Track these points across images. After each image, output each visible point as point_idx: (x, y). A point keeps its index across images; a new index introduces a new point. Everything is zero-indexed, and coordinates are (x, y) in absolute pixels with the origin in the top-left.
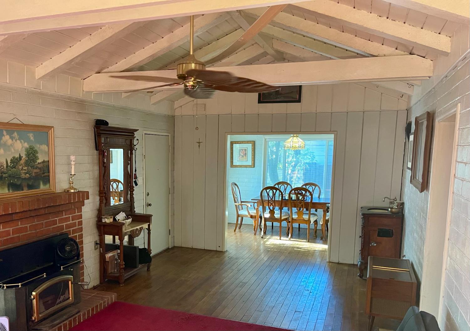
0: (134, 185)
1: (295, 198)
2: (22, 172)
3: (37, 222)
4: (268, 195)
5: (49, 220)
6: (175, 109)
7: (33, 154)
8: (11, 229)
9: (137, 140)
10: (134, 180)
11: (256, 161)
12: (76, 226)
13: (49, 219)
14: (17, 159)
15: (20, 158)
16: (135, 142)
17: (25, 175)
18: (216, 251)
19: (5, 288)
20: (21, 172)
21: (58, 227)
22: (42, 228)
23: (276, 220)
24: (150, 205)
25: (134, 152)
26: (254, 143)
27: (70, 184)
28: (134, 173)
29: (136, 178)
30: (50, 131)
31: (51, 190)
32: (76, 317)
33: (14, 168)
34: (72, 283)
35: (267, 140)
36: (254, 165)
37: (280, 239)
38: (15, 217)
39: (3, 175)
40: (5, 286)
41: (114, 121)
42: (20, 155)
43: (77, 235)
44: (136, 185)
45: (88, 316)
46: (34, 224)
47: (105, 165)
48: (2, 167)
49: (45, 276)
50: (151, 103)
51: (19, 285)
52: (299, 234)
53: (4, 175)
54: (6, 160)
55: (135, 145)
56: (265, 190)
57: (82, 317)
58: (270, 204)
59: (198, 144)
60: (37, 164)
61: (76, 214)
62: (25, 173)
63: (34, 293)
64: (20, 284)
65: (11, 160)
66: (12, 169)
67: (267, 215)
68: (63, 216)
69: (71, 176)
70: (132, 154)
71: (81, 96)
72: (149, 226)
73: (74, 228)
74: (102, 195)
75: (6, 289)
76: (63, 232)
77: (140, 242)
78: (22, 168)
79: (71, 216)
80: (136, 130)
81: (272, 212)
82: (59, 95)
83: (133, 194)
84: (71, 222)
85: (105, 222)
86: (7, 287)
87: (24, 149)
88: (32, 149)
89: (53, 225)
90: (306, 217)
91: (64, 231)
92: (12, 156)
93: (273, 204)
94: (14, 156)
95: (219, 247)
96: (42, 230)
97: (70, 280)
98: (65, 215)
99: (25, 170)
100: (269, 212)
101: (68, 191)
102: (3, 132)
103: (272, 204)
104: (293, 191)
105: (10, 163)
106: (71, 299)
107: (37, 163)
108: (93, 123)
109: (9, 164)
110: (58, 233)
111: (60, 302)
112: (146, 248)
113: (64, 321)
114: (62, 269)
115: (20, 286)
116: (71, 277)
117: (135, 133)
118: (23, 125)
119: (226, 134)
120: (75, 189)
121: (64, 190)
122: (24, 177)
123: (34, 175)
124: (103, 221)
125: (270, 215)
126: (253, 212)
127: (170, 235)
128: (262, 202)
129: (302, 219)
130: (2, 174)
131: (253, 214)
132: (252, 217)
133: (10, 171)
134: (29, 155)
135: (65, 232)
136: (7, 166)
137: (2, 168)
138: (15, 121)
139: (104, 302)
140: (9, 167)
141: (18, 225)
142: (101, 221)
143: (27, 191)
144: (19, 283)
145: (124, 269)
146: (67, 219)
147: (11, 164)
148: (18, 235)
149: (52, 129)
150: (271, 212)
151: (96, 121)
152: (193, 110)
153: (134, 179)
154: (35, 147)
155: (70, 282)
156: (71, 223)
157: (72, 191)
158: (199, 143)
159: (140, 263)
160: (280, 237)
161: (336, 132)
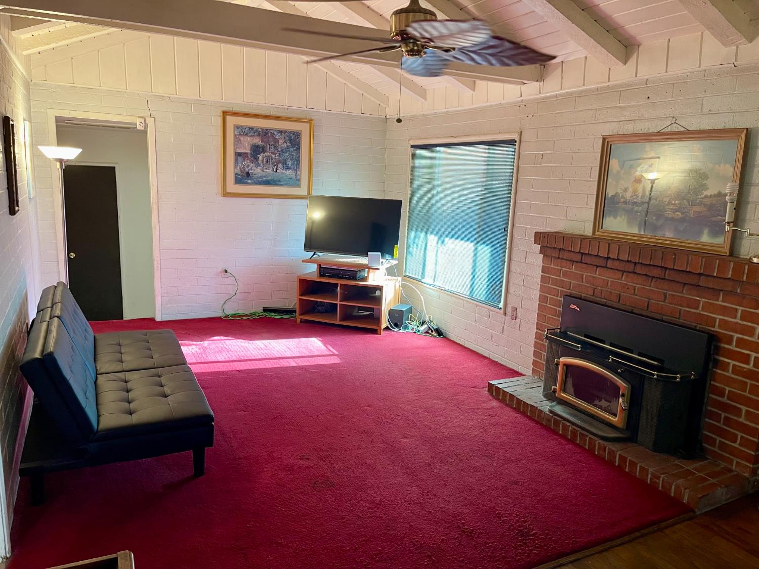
2: (669, 207)
13: (681, 292)
17: (674, 213)
20: (667, 207)
21: (700, 315)
22: (664, 302)
30: (741, 136)
46: (647, 288)
60: (702, 198)
68: (718, 300)
78: (669, 202)
79: (740, 308)
89: (686, 307)
96: (662, 305)
107: (703, 196)
122: (670, 216)
141: (620, 279)
149: (745, 133)
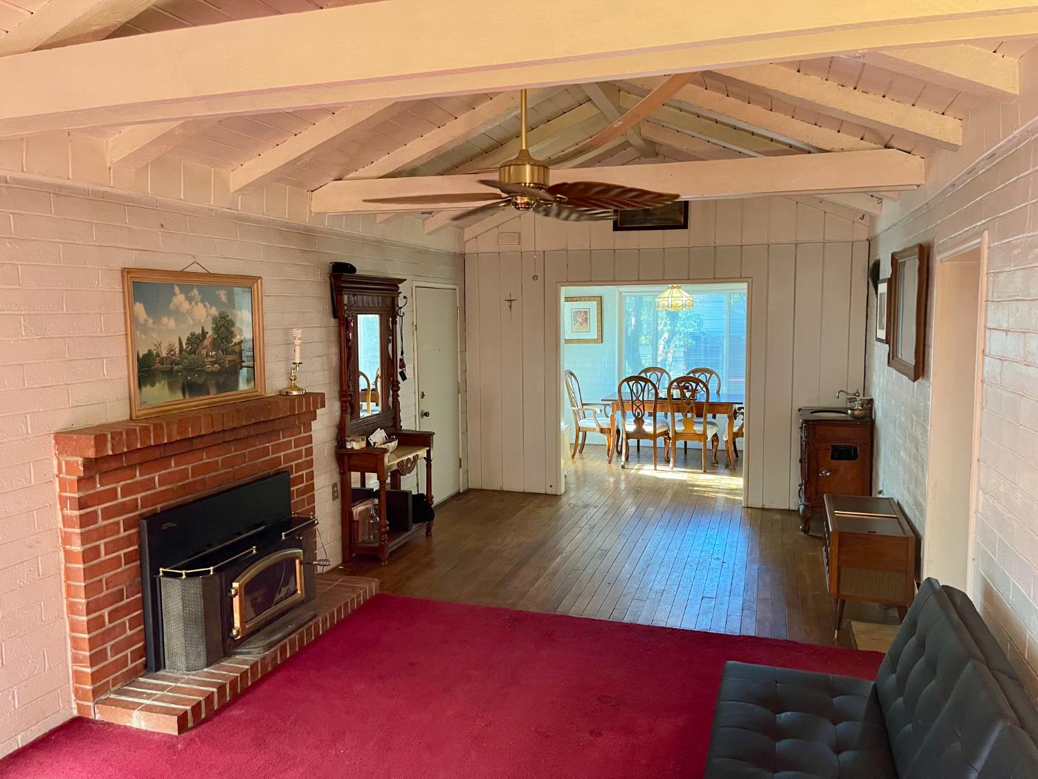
0: (399, 378)
1: (677, 395)
2: (208, 360)
3: (236, 451)
4: (632, 391)
5: (256, 448)
6: (466, 242)
7: (227, 328)
8: (190, 467)
9: (405, 297)
10: (399, 370)
11: (605, 331)
12: (301, 458)
13: (256, 445)
14: (198, 337)
15: (204, 334)
16: (401, 302)
17: (213, 365)
18: (546, 494)
19: (184, 577)
20: (206, 360)
21: (272, 459)
22: (245, 462)
23: (647, 436)
24: (426, 414)
25: (398, 319)
26: (600, 300)
27: (291, 380)
28: (399, 357)
29: (403, 366)
30: (256, 284)
31: (257, 391)
32: (311, 626)
33: (192, 353)
34: (301, 563)
35: (623, 294)
36: (601, 339)
37: (655, 469)
38: (197, 444)
39: (173, 368)
40: (184, 574)
41: (366, 266)
42: (203, 330)
43: (303, 474)
44: (404, 378)
45: (332, 624)
46: (229, 455)
47: (350, 344)
48: (172, 352)
49: (254, 552)
50: (426, 232)
51: (209, 571)
52: (687, 458)
53: (176, 368)
54: (180, 339)
55: (401, 308)
56: (626, 383)
57: (321, 625)
58: (635, 407)
59: (508, 303)
60: (232, 346)
61: (301, 436)
62: (211, 362)
63: (235, 585)
64: (211, 568)
65: (189, 339)
66: (190, 354)
67: (631, 427)
68: (280, 439)
69: (294, 366)
70: (396, 324)
71: (306, 221)
72: (428, 452)
73: (299, 461)
74: (344, 399)
75: (184, 579)
76: (279, 469)
77: (411, 483)
78: (207, 354)
79: (293, 438)
80: (402, 281)
81: (639, 421)
82: (269, 220)
83: (398, 396)
84: (293, 450)
85: (352, 448)
86: (186, 574)
87: (209, 318)
88: (224, 318)
89: (262, 458)
90: (698, 429)
91: (280, 467)
92: (190, 333)
93: (641, 407)
94: (193, 331)
95: (551, 486)
96: (244, 467)
97: (298, 558)
98: (283, 438)
99: (212, 356)
100: (634, 421)
101: (287, 392)
102: (174, 288)
103: (638, 407)
104: (675, 384)
105: (187, 344)
106: (299, 592)
107: (233, 344)
108: (327, 270)
109: (184, 347)
110: (272, 472)
111: (281, 600)
112: (423, 494)
113: (290, 634)
114: (283, 538)
115: (212, 573)
116: (299, 553)
117: (399, 285)
118: (209, 275)
119: (558, 285)
120: (299, 390)
121: (280, 392)
122: (210, 370)
123: (227, 366)
124: (349, 447)
125: (637, 428)
126: (605, 422)
127: (460, 467)
128: (620, 405)
129: (693, 432)
130: (171, 364)
131: (605, 426)
132: (602, 431)
133: (187, 359)
134: (218, 330)
135: (282, 469)
136: (181, 350)
137: (172, 355)
138: (195, 268)
139: (358, 597)
140: (184, 353)
141: (202, 459)
142: (345, 447)
143: (217, 396)
144: (209, 567)
145: (388, 533)
146: (287, 445)
147: (188, 347)
148: (202, 477)
149: (259, 281)
150: (637, 420)
151: (333, 266)
152: (498, 244)
153: (400, 368)
154: (229, 314)
155: (297, 561)
156: (293, 452)
157: (295, 393)
158: (510, 301)
159: (415, 521)
160: (655, 466)
161: (750, 280)
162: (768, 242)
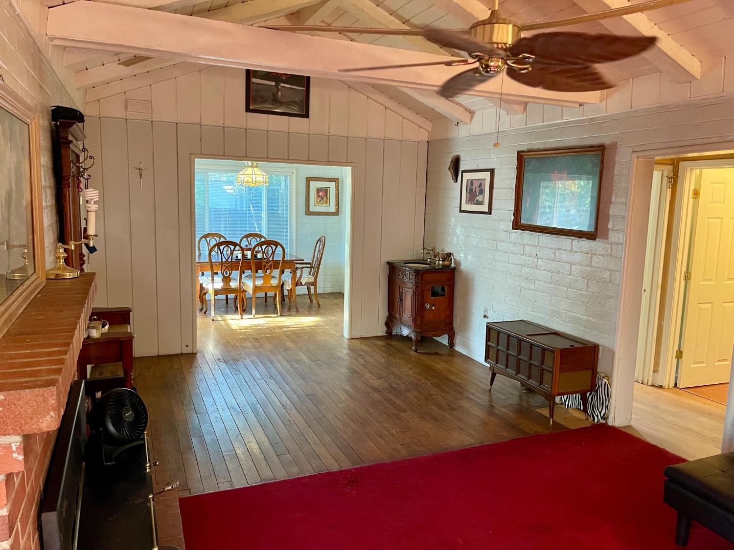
1: (260, 256)
4: (222, 254)
6: (87, 103)
18: (182, 354)
23: (232, 291)
27: (60, 258)
31: (38, 277)
37: (242, 319)
50: (77, 86)
52: (266, 306)
55: (86, 169)
56: (216, 247)
58: (224, 268)
59: (138, 172)
81: (227, 279)
95: (187, 346)
100: (223, 280)
103: (227, 267)
119: (193, 156)
125: (224, 284)
128: (210, 265)
129: (269, 285)
150: (225, 280)
151: (53, 110)
152: (126, 110)
158: (140, 169)
160: (242, 316)
161: (354, 165)
162: (367, 136)
